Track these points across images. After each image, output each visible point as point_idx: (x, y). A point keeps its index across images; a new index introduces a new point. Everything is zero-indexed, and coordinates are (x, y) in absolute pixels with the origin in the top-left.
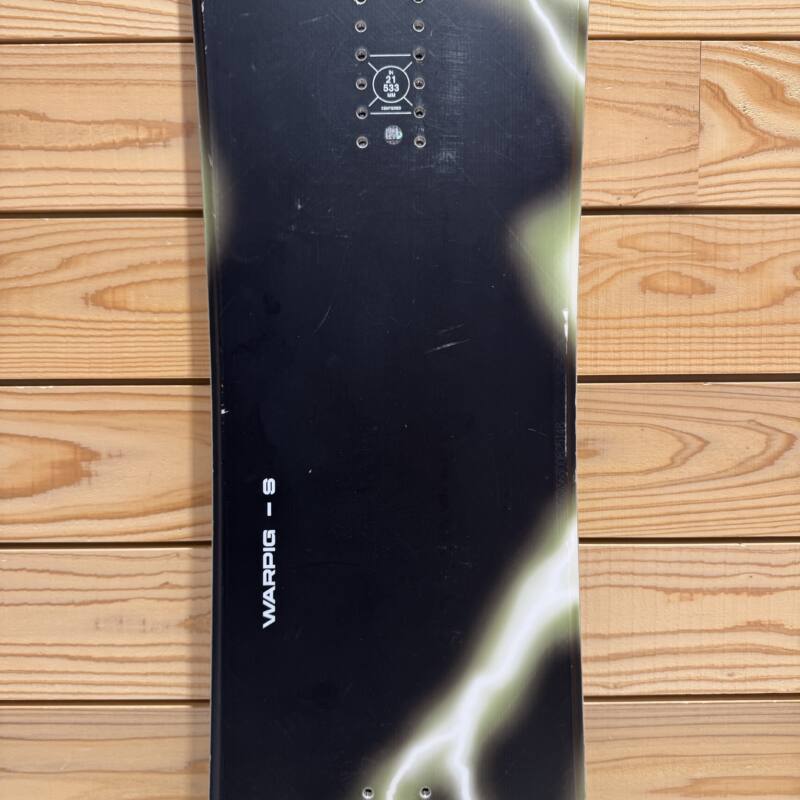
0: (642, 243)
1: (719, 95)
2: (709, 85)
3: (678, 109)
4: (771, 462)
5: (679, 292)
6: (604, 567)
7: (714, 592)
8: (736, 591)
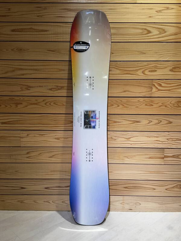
0: (146, 100)
1: (154, 85)
2: (153, 84)
3: (150, 87)
4: (159, 123)
5: (149, 106)
6: (141, 134)
7: (152, 137)
8: (155, 137)
